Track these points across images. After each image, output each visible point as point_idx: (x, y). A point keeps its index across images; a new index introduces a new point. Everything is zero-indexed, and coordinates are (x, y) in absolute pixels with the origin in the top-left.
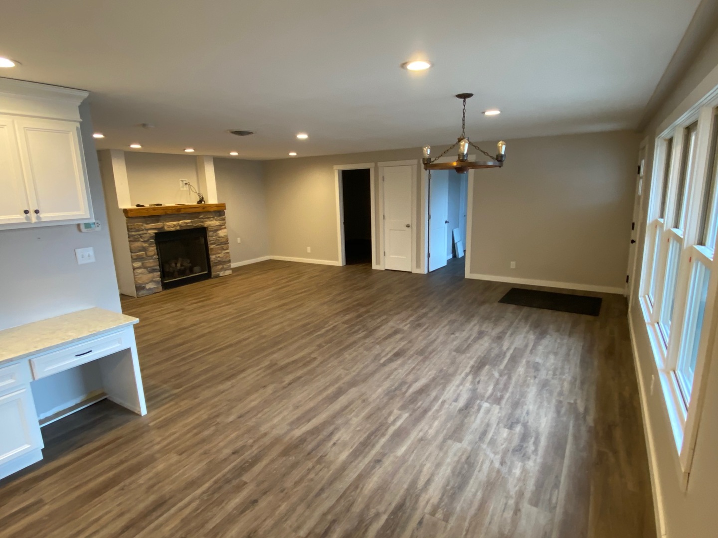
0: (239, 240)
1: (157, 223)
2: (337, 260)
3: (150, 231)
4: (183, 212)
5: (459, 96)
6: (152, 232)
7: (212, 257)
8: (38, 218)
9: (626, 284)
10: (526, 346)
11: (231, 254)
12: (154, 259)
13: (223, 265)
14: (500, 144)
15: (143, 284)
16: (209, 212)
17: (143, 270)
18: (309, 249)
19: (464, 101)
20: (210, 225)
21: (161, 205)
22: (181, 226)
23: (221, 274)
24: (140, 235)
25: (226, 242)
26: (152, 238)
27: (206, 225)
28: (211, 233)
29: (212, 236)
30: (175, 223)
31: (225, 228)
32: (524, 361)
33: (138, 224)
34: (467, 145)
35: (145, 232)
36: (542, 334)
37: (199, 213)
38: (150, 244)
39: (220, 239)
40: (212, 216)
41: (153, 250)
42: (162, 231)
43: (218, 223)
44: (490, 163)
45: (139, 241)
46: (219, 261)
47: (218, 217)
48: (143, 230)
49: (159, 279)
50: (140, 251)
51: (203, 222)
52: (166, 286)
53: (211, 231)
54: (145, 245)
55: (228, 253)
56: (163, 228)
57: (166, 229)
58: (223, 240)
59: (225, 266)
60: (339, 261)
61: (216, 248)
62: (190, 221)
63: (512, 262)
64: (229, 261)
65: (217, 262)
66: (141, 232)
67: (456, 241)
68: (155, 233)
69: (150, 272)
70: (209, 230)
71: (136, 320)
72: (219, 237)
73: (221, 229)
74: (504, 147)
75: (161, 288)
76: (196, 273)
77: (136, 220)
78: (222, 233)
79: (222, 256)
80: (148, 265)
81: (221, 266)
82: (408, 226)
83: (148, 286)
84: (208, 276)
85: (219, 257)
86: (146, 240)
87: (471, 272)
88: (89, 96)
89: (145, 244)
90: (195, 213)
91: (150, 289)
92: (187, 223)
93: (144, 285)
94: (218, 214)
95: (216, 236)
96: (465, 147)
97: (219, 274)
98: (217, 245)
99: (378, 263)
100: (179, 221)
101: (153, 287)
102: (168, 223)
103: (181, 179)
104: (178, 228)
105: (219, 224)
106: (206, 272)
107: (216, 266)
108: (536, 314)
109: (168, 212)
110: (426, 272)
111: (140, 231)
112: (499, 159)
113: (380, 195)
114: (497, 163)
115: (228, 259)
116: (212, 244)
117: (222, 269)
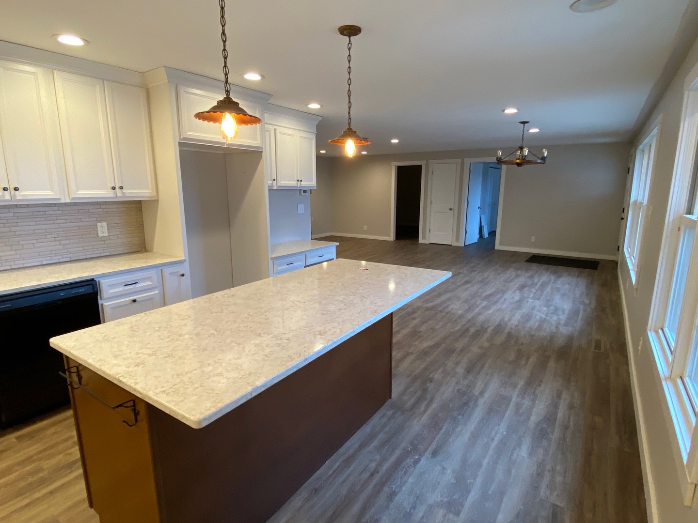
2: (389, 236)
5: (522, 123)
8: (300, 184)
9: (617, 252)
10: (550, 280)
14: (544, 150)
18: (365, 227)
19: (524, 125)
32: (550, 287)
34: (527, 150)
36: (559, 276)
44: (539, 161)
60: (391, 237)
63: (532, 237)
67: (483, 224)
71: (338, 244)
74: (546, 153)
82: (451, 209)
87: (501, 244)
88: (322, 120)
96: (526, 152)
99: (424, 238)
108: (553, 268)
110: (463, 245)
112: (543, 159)
113: (429, 186)
114: (543, 162)
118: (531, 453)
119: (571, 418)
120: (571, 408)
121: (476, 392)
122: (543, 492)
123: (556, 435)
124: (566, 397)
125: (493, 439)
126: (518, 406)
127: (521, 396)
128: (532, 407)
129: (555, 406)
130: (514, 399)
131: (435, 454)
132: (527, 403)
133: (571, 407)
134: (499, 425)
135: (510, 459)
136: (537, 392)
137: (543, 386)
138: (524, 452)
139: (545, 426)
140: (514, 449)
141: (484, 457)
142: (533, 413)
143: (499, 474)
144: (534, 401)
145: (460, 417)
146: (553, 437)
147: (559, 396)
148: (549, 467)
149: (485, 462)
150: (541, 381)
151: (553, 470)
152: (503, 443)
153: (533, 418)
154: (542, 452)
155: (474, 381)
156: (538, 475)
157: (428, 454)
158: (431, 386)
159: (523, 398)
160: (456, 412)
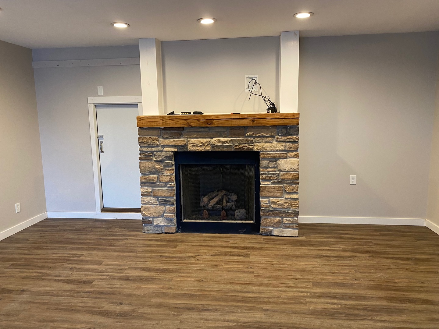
0: (353, 179)
1: (179, 138)
3: (166, 149)
4: (216, 125)
6: (170, 150)
7: (264, 201)
11: (300, 202)
12: (168, 187)
13: (282, 217)
15: (150, 217)
16: (264, 127)
17: (152, 198)
20: (263, 148)
21: (201, 113)
22: (213, 146)
23: (276, 232)
24: (152, 152)
25: (295, 180)
26: (169, 158)
27: (255, 149)
28: (263, 163)
29: (266, 168)
30: (204, 140)
31: (296, 156)
33: (151, 137)
35: (160, 148)
37: (245, 128)
38: (167, 166)
39: (281, 173)
40: (269, 134)
41: (169, 174)
42: (185, 150)
43: (280, 146)
45: (151, 160)
46: (275, 210)
47: (283, 136)
48: (158, 146)
49: (173, 215)
50: (151, 173)
51: (252, 142)
52: (182, 227)
53: (264, 159)
54: (158, 166)
55: (297, 199)
56: (185, 145)
57: (190, 148)
58: (290, 176)
59: (285, 221)
61: (271, 188)
62: (229, 139)
64: (296, 214)
65: (271, 211)
66: (154, 149)
68: (175, 152)
69: (161, 204)
70: (261, 156)
72: (280, 170)
73: (285, 158)
75: (174, 227)
76: (236, 220)
77: (150, 132)
78: (285, 164)
79: (281, 202)
80: (159, 193)
81: (278, 219)
83: (156, 222)
84: (254, 229)
85: (275, 203)
86: (159, 159)
89: (159, 164)
90: (239, 127)
91: (157, 226)
92: (224, 143)
93: (151, 219)
94: (284, 131)
95: (274, 167)
97: (271, 231)
98: (273, 183)
100: (212, 138)
101: (162, 224)
102: (193, 140)
103: (247, 76)
104: (209, 148)
105: (282, 148)
106: (251, 222)
107: (269, 215)
109: (193, 124)
111: (154, 147)
115: (294, 209)
116: (265, 180)
117: (278, 224)
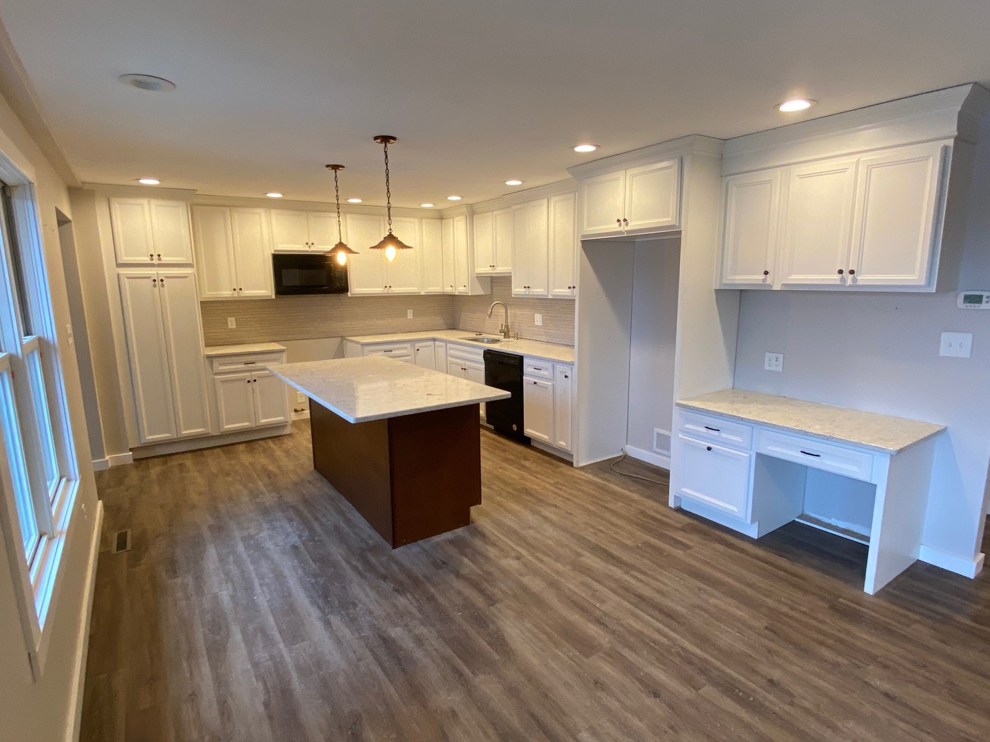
8: (853, 280)
118: (216, 597)
119: (188, 675)
120: (193, 694)
121: (335, 620)
122: (190, 579)
123: (200, 635)
124: (211, 714)
125: (261, 585)
126: (269, 641)
127: (278, 660)
128: (250, 653)
129: (221, 682)
130: (281, 646)
131: (295, 547)
132: (262, 655)
133: (194, 696)
134: (268, 601)
135: (232, 581)
136: (260, 686)
137: (261, 709)
138: (225, 595)
139: (218, 638)
140: (235, 590)
141: (255, 569)
142: (242, 645)
143: (233, 568)
144: (255, 665)
145: (313, 581)
146: (201, 630)
147: (223, 705)
148: (193, 598)
149: (251, 567)
150: (270, 718)
151: (188, 599)
152: (249, 589)
153: (238, 637)
154: (206, 606)
155: (360, 633)
156: (200, 587)
157: (299, 543)
158: (388, 586)
159: (272, 658)
160: (322, 582)
